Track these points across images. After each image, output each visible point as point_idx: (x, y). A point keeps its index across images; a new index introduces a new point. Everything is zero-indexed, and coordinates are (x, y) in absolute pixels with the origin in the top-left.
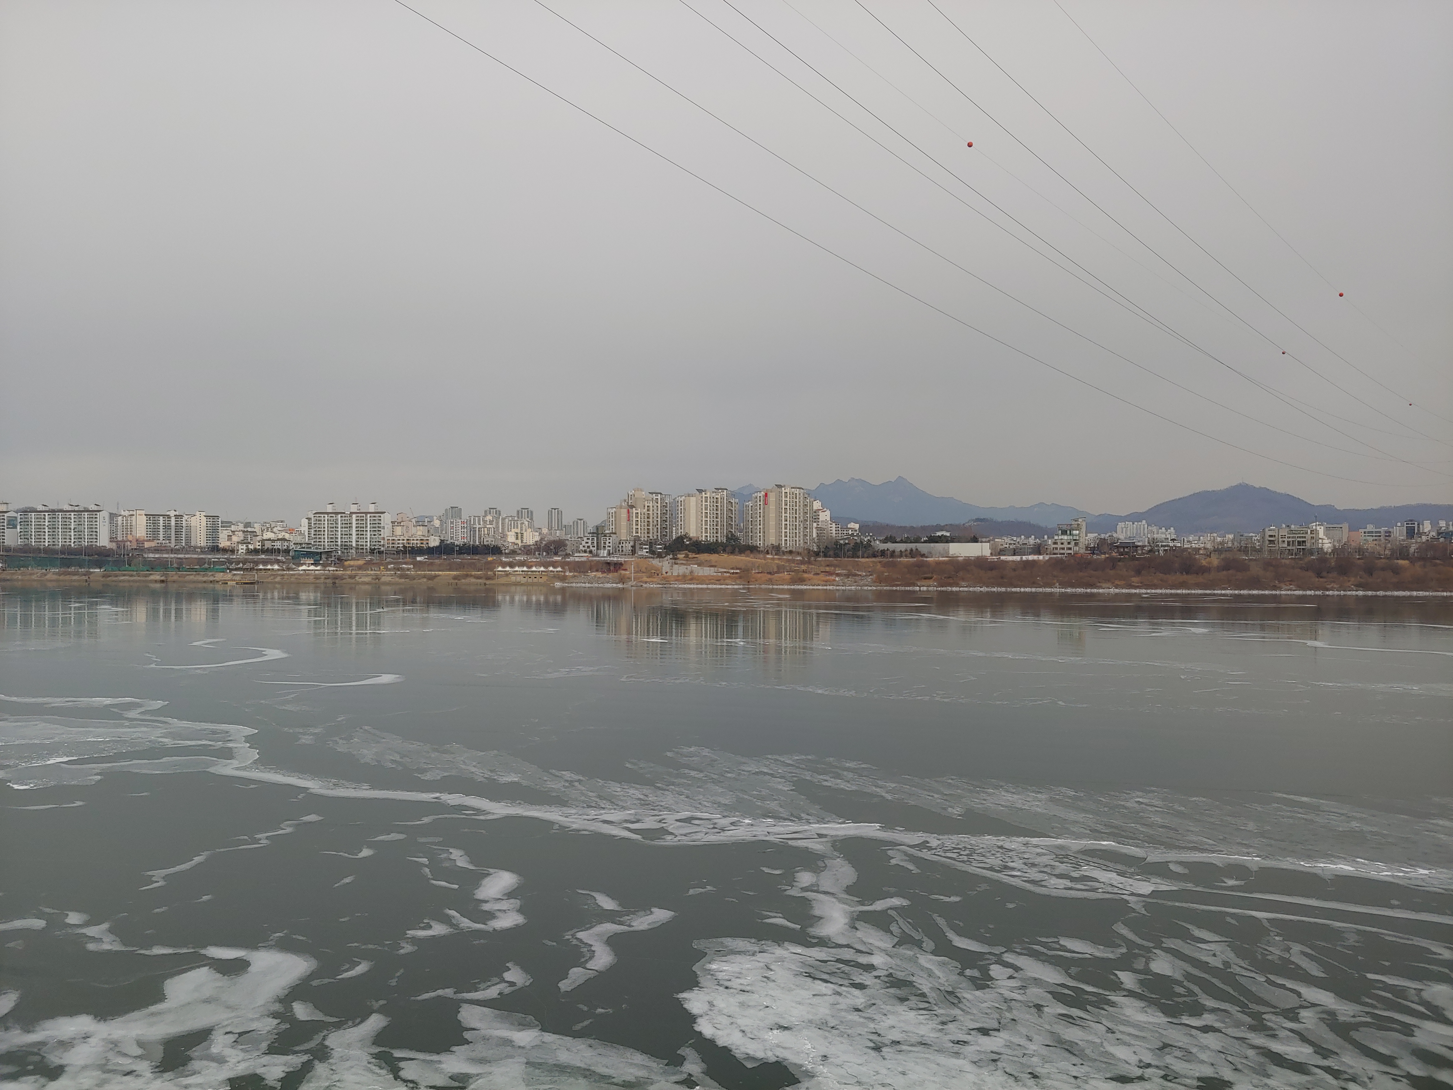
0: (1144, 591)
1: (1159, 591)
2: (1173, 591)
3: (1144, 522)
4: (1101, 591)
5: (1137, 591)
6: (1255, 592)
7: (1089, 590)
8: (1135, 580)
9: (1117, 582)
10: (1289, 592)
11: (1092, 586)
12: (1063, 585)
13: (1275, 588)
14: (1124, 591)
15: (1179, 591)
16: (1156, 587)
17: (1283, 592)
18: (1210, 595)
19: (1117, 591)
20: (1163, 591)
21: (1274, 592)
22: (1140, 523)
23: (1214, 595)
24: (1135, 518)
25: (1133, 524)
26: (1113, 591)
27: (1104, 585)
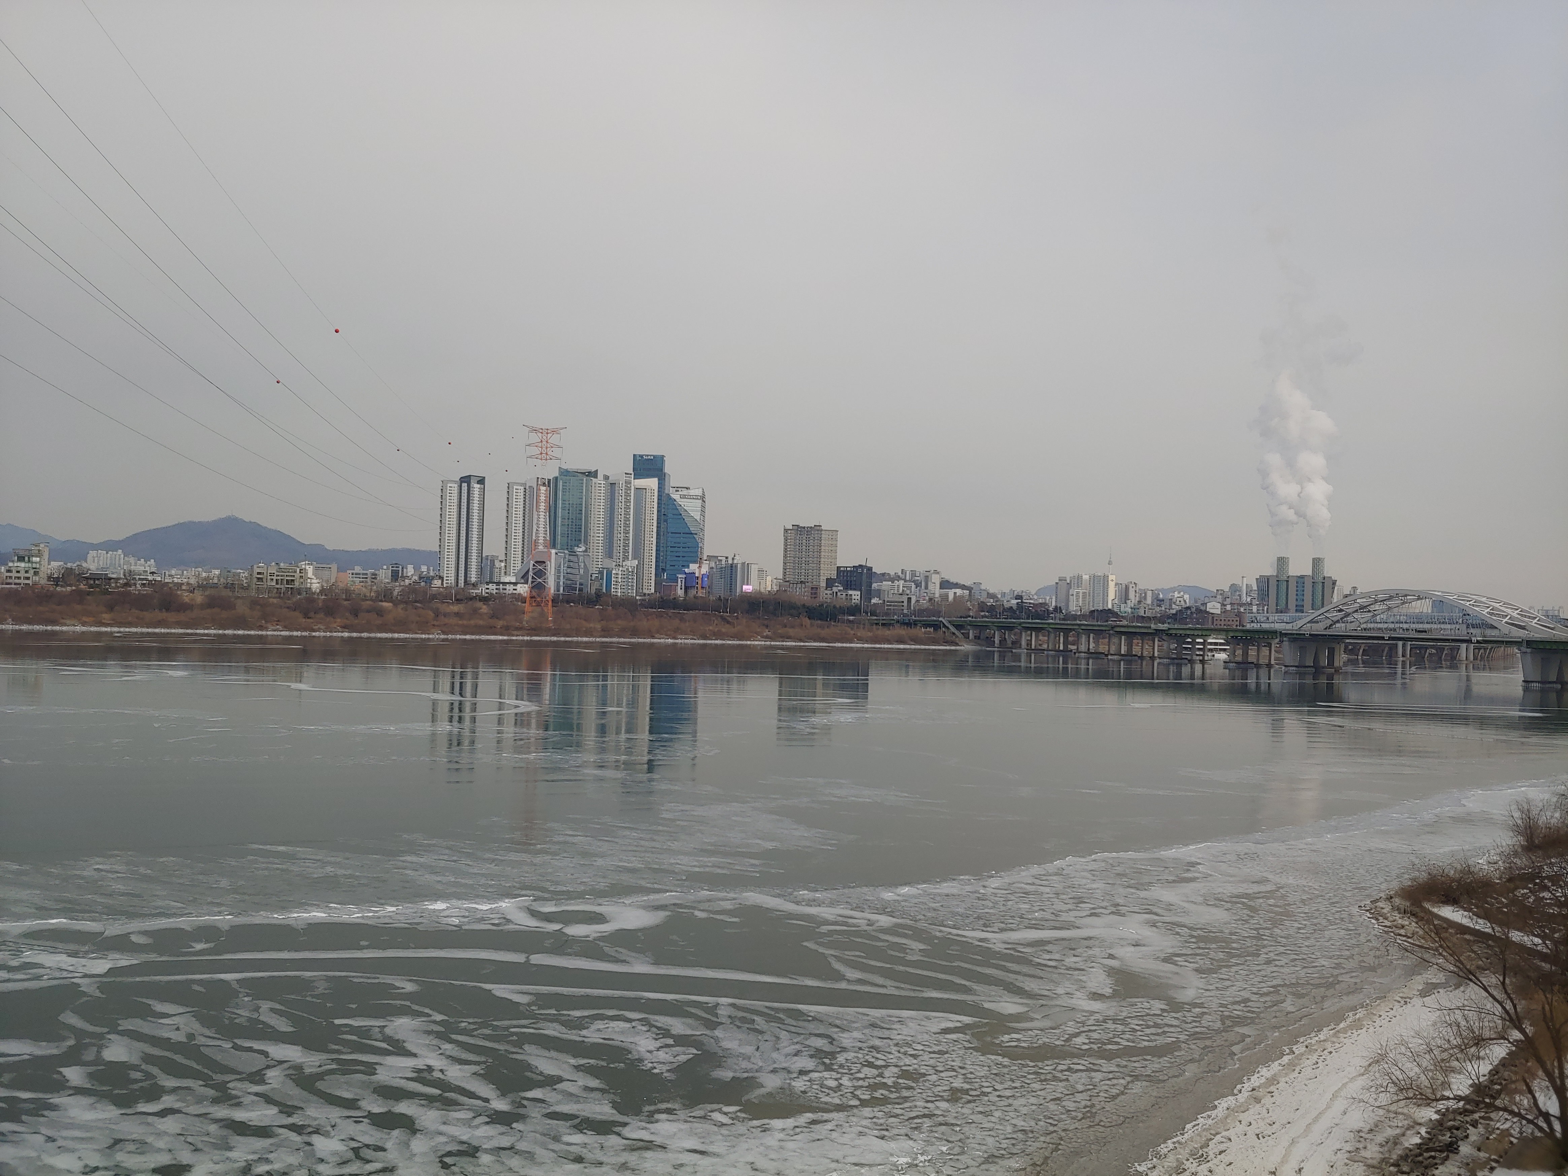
0: (116, 629)
1: (134, 630)
2: (150, 630)
3: (120, 551)
4: (64, 628)
5: (108, 629)
6: (240, 632)
7: (49, 628)
8: (106, 617)
9: (85, 619)
10: (275, 633)
11: (54, 622)
12: (17, 620)
13: (261, 628)
14: (93, 629)
15: (157, 630)
16: (130, 624)
17: (269, 633)
18: (192, 634)
19: (84, 629)
20: (139, 630)
21: (260, 633)
22: (115, 553)
23: (196, 634)
24: (110, 546)
25: (107, 553)
26: (79, 628)
27: (68, 622)
